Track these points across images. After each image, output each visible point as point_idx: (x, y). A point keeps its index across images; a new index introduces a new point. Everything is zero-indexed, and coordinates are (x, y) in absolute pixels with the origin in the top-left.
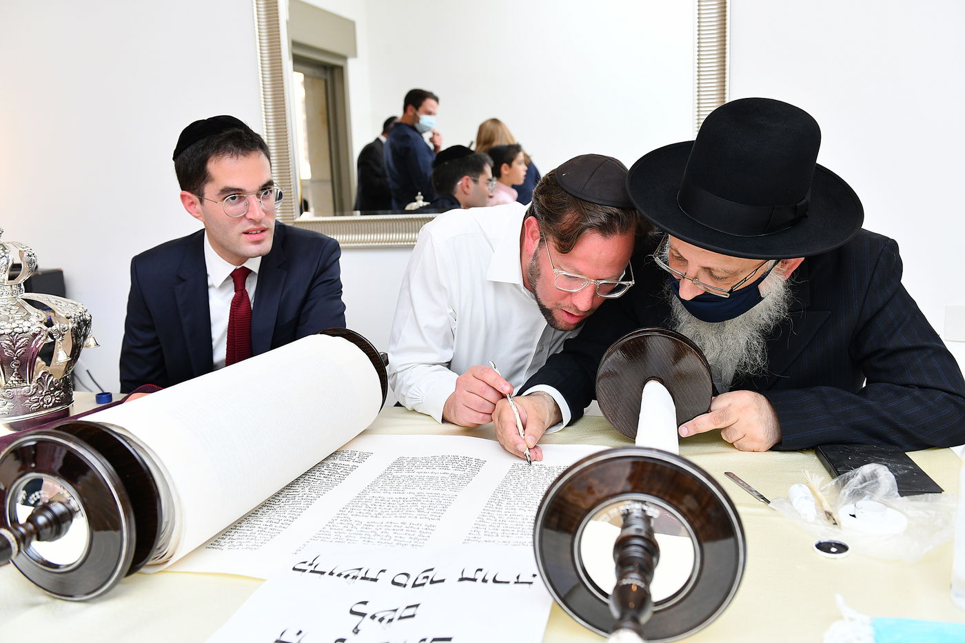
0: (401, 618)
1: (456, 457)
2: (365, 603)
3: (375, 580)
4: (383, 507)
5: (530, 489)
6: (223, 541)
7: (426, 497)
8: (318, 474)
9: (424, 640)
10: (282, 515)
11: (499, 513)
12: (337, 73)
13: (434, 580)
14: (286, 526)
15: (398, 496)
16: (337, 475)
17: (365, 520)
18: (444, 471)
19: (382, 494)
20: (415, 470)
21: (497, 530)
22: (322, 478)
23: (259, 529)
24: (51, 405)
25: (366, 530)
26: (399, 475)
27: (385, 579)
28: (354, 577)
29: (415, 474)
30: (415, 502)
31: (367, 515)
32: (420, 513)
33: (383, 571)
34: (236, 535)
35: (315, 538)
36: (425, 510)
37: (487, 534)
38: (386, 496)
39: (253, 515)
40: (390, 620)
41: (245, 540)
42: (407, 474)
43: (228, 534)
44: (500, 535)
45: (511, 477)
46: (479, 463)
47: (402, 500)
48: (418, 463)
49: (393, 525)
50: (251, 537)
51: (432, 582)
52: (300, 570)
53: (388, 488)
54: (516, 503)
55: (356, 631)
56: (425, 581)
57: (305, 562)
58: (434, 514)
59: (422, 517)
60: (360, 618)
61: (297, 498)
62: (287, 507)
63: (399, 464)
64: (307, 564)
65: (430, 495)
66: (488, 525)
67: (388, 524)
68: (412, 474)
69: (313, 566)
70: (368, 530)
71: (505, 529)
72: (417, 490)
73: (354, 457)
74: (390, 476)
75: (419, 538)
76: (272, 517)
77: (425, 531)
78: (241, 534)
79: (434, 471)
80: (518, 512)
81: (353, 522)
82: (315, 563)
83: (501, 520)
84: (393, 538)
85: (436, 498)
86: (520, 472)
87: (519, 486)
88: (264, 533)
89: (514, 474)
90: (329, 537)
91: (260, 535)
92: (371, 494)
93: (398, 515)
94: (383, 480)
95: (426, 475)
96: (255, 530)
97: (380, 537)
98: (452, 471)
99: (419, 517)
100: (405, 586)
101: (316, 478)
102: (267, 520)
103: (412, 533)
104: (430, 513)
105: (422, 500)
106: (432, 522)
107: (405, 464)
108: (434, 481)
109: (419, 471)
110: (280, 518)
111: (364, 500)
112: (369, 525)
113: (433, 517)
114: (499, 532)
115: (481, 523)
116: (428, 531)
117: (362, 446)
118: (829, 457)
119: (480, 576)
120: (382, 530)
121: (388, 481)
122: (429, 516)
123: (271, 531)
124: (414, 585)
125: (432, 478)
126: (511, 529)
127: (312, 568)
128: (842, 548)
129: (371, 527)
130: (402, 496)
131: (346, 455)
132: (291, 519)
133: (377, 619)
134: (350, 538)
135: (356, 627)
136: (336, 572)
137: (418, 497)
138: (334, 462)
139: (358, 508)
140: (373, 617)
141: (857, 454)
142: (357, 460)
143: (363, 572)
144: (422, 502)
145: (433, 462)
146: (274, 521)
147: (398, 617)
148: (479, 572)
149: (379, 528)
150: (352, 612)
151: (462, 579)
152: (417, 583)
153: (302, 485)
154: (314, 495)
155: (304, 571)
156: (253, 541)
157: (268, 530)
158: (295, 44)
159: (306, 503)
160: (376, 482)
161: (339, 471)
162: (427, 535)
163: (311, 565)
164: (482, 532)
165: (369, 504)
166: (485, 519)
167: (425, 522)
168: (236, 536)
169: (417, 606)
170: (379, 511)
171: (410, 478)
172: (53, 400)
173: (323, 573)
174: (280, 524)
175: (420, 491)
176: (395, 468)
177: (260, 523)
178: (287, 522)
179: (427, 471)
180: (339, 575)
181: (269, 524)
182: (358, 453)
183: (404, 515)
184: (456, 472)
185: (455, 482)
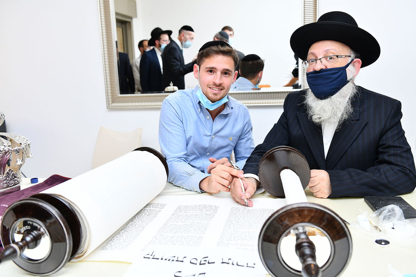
1: (205, 206)
2: (180, 272)
3: (183, 261)
4: (177, 229)
6: (107, 246)
7: (196, 224)
8: (143, 214)
10: (132, 234)
11: (230, 230)
12: (127, 24)
15: (183, 223)
16: (152, 215)
17: (170, 235)
18: (201, 212)
19: (175, 223)
20: (188, 212)
21: (231, 238)
22: (146, 216)
23: (123, 240)
24: (13, 184)
25: (172, 239)
26: (181, 214)
27: (187, 261)
28: (173, 260)
30: (191, 226)
31: (171, 232)
32: (195, 231)
33: (184, 257)
35: (150, 244)
36: (197, 230)
37: (227, 240)
38: (177, 224)
39: (118, 234)
41: (118, 245)
43: (109, 243)
45: (232, 214)
46: (216, 208)
47: (185, 226)
48: (188, 208)
49: (184, 237)
50: (120, 244)
51: (209, 263)
52: (147, 258)
53: (177, 220)
56: (205, 262)
57: (148, 254)
58: (202, 232)
59: (196, 233)
61: (137, 226)
62: (133, 230)
63: (179, 208)
64: (150, 255)
65: (198, 223)
66: (226, 236)
67: (181, 237)
68: (186, 214)
71: (235, 237)
72: (191, 221)
73: (159, 206)
74: (177, 214)
75: (197, 242)
76: (127, 235)
77: (199, 239)
78: (115, 243)
79: (197, 212)
81: (165, 236)
83: (232, 233)
84: (185, 243)
85: (201, 224)
86: (235, 211)
87: (236, 218)
88: (126, 242)
89: (233, 212)
90: (156, 243)
91: (124, 243)
92: (171, 223)
93: (185, 232)
94: (174, 216)
95: (193, 214)
96: (121, 241)
97: (179, 242)
98: (205, 212)
100: (196, 264)
101: (143, 216)
102: (125, 236)
103: (193, 240)
104: (200, 231)
106: (201, 235)
107: (183, 209)
108: (198, 217)
109: (190, 212)
110: (132, 235)
111: (168, 226)
113: (201, 233)
115: (223, 235)
116: (200, 239)
117: (160, 201)
118: (371, 202)
119: (230, 262)
120: (180, 239)
121: (177, 217)
123: (129, 241)
124: (200, 264)
127: (152, 257)
128: (387, 242)
129: (174, 238)
130: (185, 223)
131: (155, 205)
132: (137, 235)
134: (165, 243)
136: (164, 258)
137: (193, 224)
138: (150, 208)
139: (166, 230)
141: (383, 201)
142: (160, 207)
143: (176, 258)
144: (195, 226)
145: (195, 208)
146: (129, 236)
149: (177, 238)
150: (175, 276)
151: (223, 263)
153: (137, 219)
154: (144, 224)
155: (149, 258)
156: (121, 246)
158: (117, 14)
159: (142, 228)
160: (171, 218)
161: (153, 213)
162: (200, 241)
163: (152, 255)
164: (225, 239)
165: (171, 228)
166: (225, 233)
167: (198, 235)
168: (113, 244)
169: (204, 273)
170: (176, 231)
172: (14, 182)
173: (158, 259)
174: (132, 238)
175: (193, 221)
176: (179, 211)
177: (122, 237)
178: (135, 237)
179: (194, 212)
180: (166, 260)
181: (127, 238)
182: (160, 204)
183: (188, 232)
184: (207, 212)
185: (207, 217)
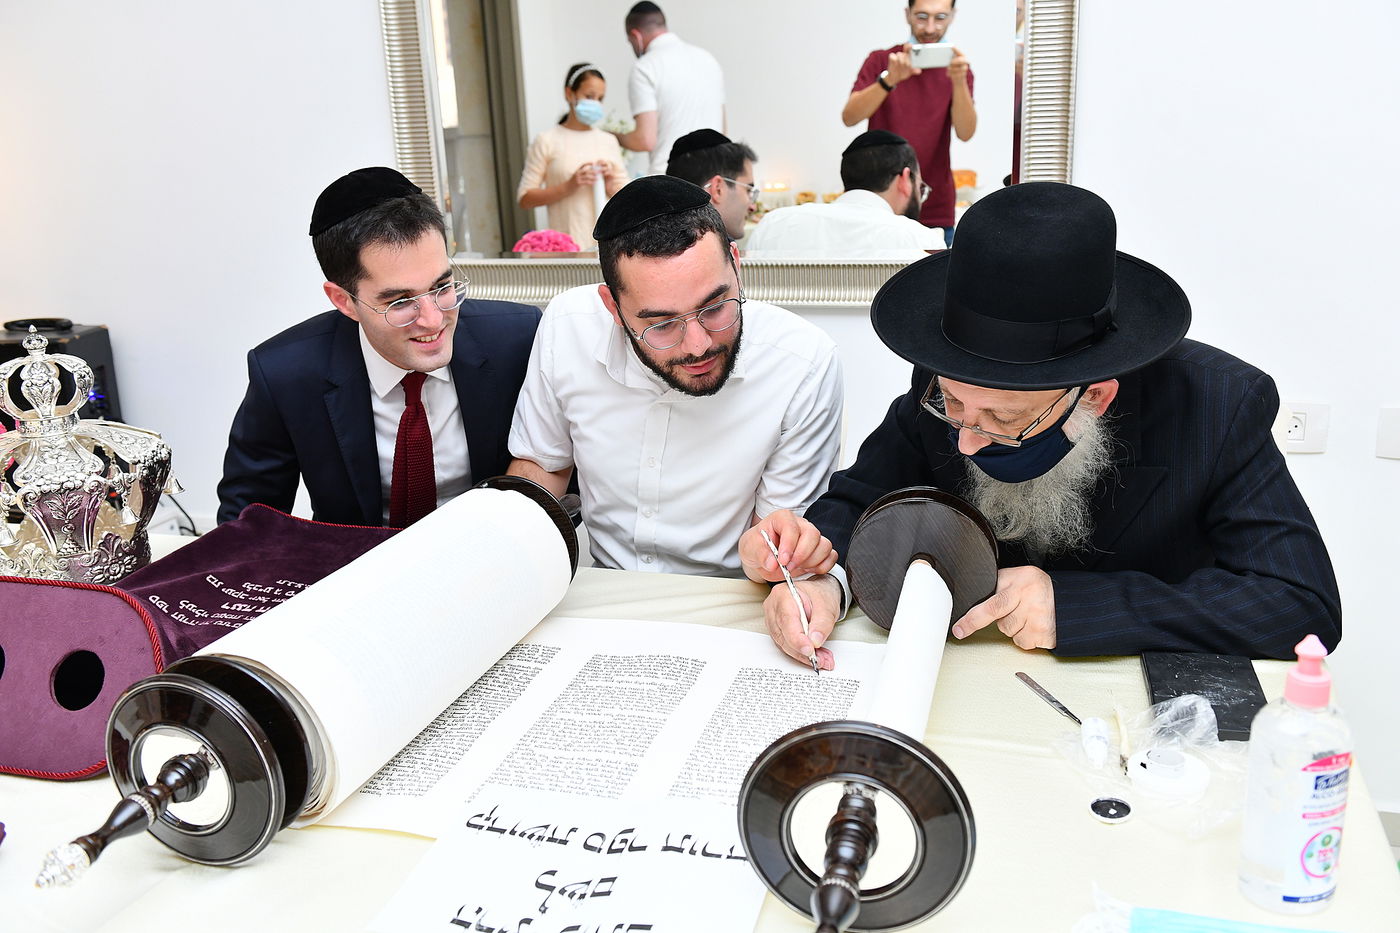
0: (594, 894)
1: (667, 658)
2: (553, 873)
3: (564, 842)
4: (574, 736)
5: (758, 712)
6: (379, 782)
7: (627, 721)
8: (490, 681)
9: (620, 926)
11: (716, 747)
13: (634, 845)
14: (455, 761)
15: (593, 718)
16: (515, 683)
17: (551, 753)
18: (650, 680)
19: (572, 716)
20: (615, 677)
22: (496, 688)
23: (422, 766)
26: (594, 684)
27: (576, 840)
28: (540, 838)
29: (615, 684)
30: (613, 729)
31: (554, 746)
32: (620, 744)
33: (574, 830)
34: (395, 774)
35: (491, 781)
36: (626, 742)
37: (700, 777)
38: (577, 718)
40: (582, 896)
41: (406, 782)
42: (605, 684)
44: (716, 779)
45: (734, 691)
47: (597, 726)
49: (586, 762)
50: (414, 778)
51: (632, 849)
52: (475, 826)
53: (580, 706)
54: (739, 733)
55: (543, 909)
56: (623, 845)
57: (481, 816)
59: (622, 751)
60: (549, 892)
61: (466, 719)
62: (455, 732)
63: (594, 665)
64: (484, 817)
65: (633, 718)
66: (702, 764)
68: (609, 684)
69: (491, 820)
70: (554, 769)
71: (723, 770)
72: (616, 711)
74: (582, 687)
75: (618, 781)
76: (437, 748)
77: (625, 772)
78: (401, 773)
79: (638, 679)
80: (741, 747)
81: (537, 757)
82: (493, 817)
83: (719, 757)
84: (586, 782)
85: (641, 723)
86: (748, 682)
87: (745, 705)
88: (429, 772)
90: (507, 778)
91: (425, 775)
92: (559, 715)
93: (592, 748)
94: (573, 691)
95: (628, 685)
96: (418, 767)
97: (570, 780)
98: (661, 680)
99: (617, 751)
100: (599, 850)
101: (489, 687)
102: (431, 753)
103: (609, 775)
104: (632, 747)
105: (623, 726)
106: (635, 760)
107: (602, 667)
108: (638, 696)
109: (620, 678)
110: (448, 750)
111: (550, 724)
112: (557, 761)
113: (636, 752)
114: (716, 775)
115: (693, 762)
116: (628, 771)
117: (546, 638)
119: (687, 846)
120: (573, 769)
121: (581, 696)
122: (630, 750)
123: (437, 768)
124: (611, 851)
125: (634, 691)
126: (729, 772)
127: (489, 824)
128: (1123, 810)
129: (558, 765)
130: (597, 718)
131: (526, 651)
132: (461, 751)
133: (566, 894)
134: (534, 781)
135: (543, 905)
136: (519, 830)
137: (617, 722)
138: (511, 662)
139: (542, 735)
140: (562, 891)
142: (540, 659)
143: (551, 829)
144: (622, 730)
145: (638, 665)
146: (440, 754)
147: (590, 893)
148: (686, 840)
149: (568, 766)
150: (539, 885)
151: (666, 848)
152: (613, 848)
153: (472, 698)
154: (487, 715)
155: (481, 827)
156: (417, 784)
157: (433, 767)
159: (478, 729)
160: (564, 696)
161: (517, 676)
162: (628, 777)
163: (488, 819)
164: (694, 777)
165: (556, 730)
166: (699, 755)
167: (625, 759)
169: (613, 880)
170: (569, 740)
171: (609, 692)
173: (502, 831)
174: (447, 759)
175: (620, 712)
176: (590, 673)
177: (422, 756)
178: (455, 755)
179: (630, 679)
180: (522, 835)
181: (434, 758)
182: (541, 649)
183: (599, 749)
184: (667, 682)
185: (664, 698)
